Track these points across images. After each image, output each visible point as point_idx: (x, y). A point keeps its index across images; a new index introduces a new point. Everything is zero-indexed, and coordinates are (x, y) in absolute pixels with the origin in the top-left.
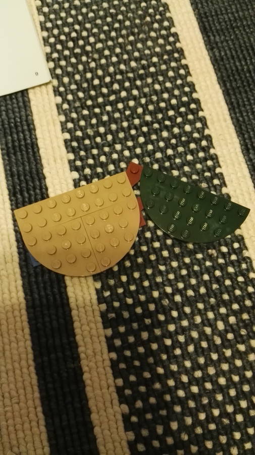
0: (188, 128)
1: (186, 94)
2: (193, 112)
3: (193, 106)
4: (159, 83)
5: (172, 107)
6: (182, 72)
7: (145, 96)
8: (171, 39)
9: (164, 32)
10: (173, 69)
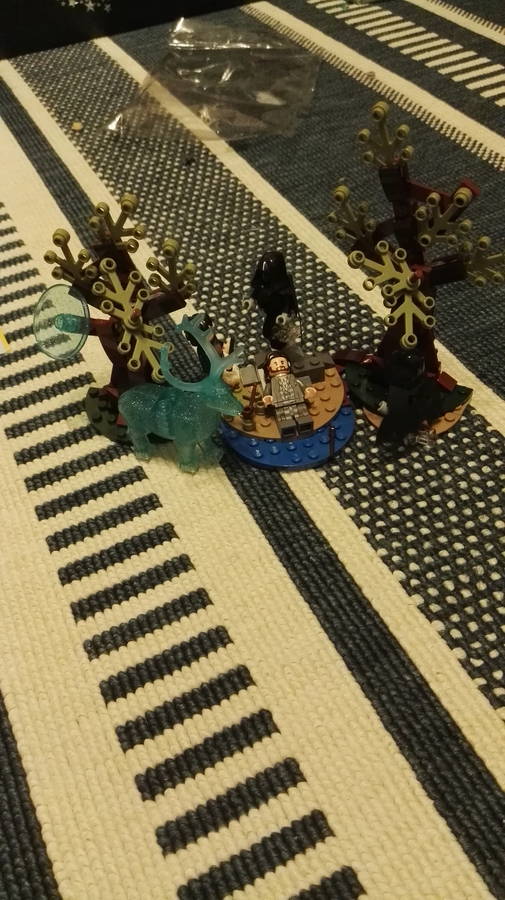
0: (365, 329)
1: (352, 304)
2: (365, 316)
3: (363, 312)
4: (321, 302)
5: (343, 317)
6: (340, 288)
7: (310, 314)
8: (319, 267)
9: (309, 264)
10: (330, 288)
